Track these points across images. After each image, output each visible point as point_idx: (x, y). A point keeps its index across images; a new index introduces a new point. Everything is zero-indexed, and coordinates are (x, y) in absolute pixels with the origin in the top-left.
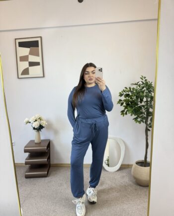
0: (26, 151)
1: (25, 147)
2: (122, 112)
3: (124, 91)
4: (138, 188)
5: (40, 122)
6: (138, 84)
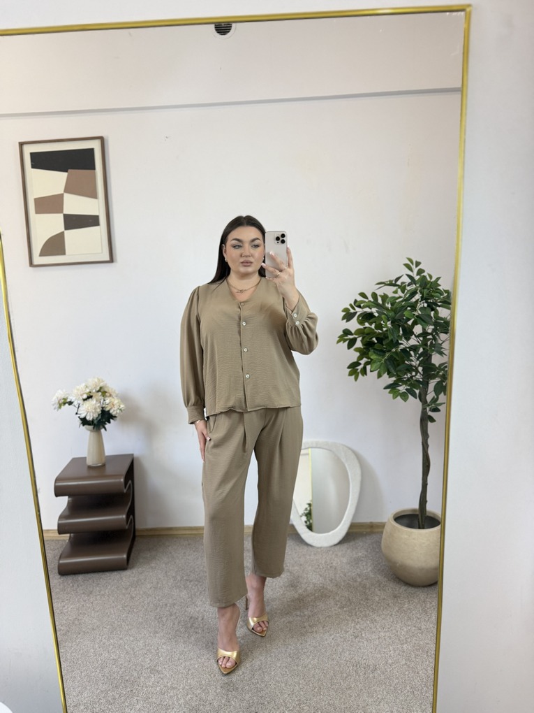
1: (57, 480)
2: (353, 366)
3: (357, 304)
4: (401, 591)
5: (102, 401)
6: (399, 283)
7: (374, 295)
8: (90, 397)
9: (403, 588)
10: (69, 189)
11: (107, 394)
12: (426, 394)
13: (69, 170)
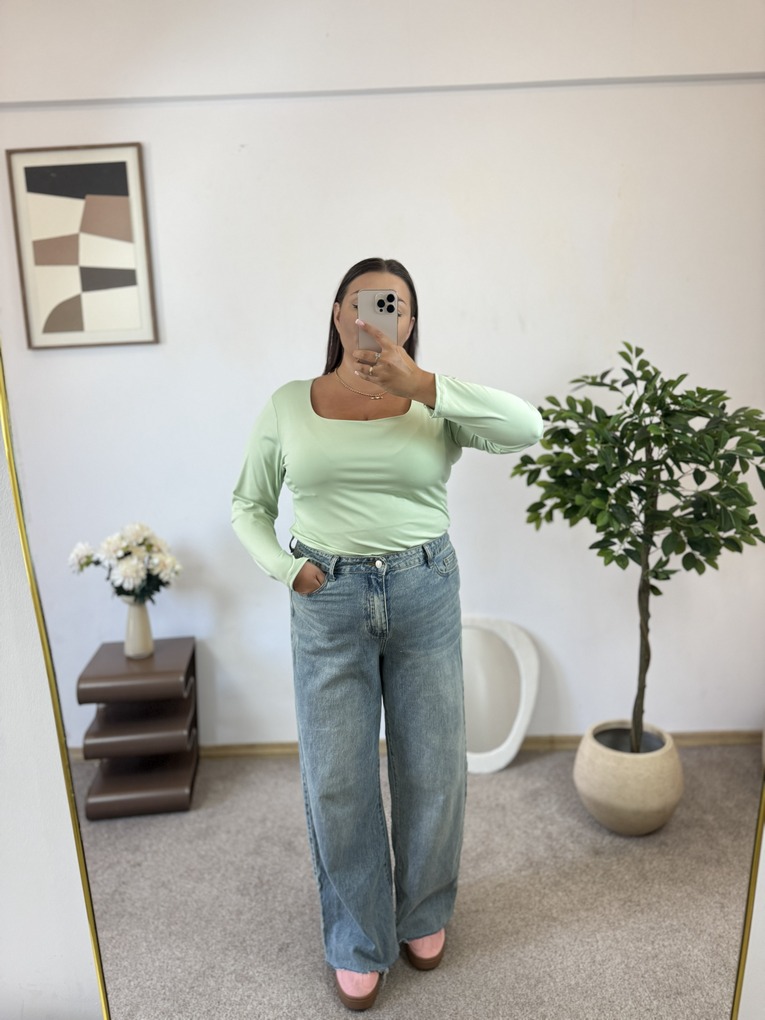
0: (84, 698)
1: (82, 679)
2: (535, 509)
4: (605, 842)
5: (146, 559)
6: (607, 380)
7: (571, 401)
8: (128, 554)
9: (607, 841)
10: (87, 226)
11: (155, 549)
12: (648, 553)
13: (88, 197)
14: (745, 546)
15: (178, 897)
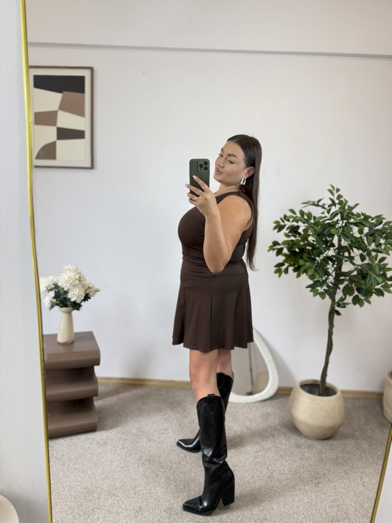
2: (279, 266)
3: (287, 218)
4: (302, 441)
6: (321, 204)
7: (302, 213)
9: (304, 440)
10: (63, 107)
12: (335, 294)
13: (64, 92)
14: (386, 293)
15: (80, 451)
